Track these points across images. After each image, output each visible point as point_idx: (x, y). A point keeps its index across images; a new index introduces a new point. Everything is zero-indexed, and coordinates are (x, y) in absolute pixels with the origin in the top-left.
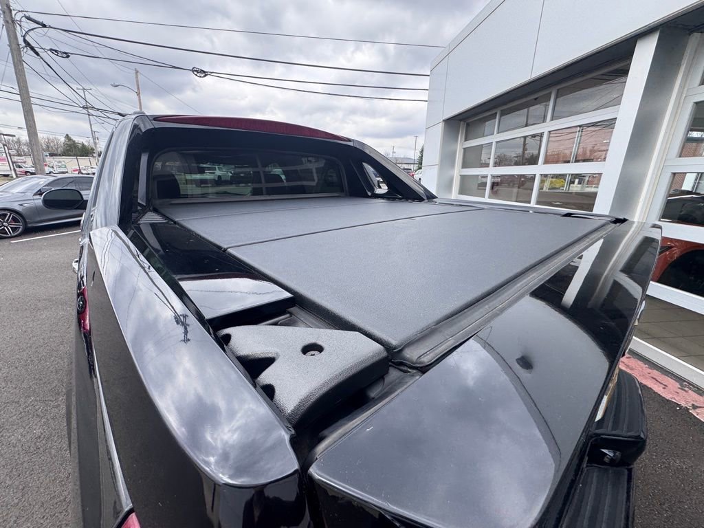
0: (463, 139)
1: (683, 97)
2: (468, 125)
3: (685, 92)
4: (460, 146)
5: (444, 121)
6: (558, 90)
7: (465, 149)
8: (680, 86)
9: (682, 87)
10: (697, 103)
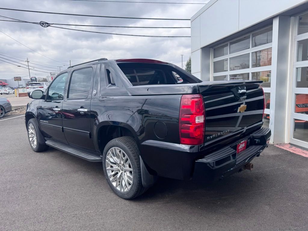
0: (213, 57)
1: (294, 40)
2: (214, 50)
3: (294, 37)
4: (212, 60)
5: (201, 48)
6: (253, 34)
7: (214, 63)
8: (291, 35)
9: (292, 35)
10: (298, 41)
